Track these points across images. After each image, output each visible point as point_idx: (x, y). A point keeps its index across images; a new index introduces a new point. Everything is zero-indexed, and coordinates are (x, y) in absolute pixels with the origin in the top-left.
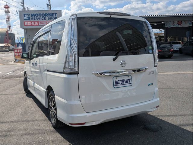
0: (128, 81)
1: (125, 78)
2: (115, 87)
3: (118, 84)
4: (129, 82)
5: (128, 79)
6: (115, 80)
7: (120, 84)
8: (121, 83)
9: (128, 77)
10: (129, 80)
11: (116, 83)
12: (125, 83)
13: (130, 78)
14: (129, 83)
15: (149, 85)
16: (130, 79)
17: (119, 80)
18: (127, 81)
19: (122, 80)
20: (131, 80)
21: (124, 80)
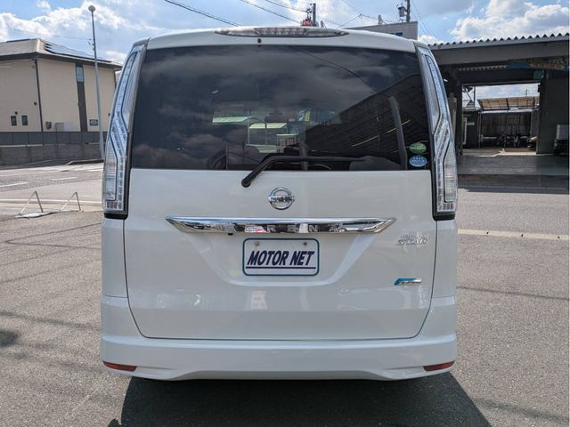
0: (303, 258)
1: (293, 247)
2: (247, 271)
3: (260, 264)
4: (304, 261)
5: (305, 253)
6: (251, 248)
7: (270, 265)
8: (274, 263)
9: (305, 244)
10: (306, 256)
11: (254, 258)
12: (287, 264)
13: (312, 247)
14: (304, 265)
15: (397, 283)
16: (311, 253)
17: (265, 252)
18: (297, 258)
19: (279, 252)
20: (314, 257)
21: (287, 253)
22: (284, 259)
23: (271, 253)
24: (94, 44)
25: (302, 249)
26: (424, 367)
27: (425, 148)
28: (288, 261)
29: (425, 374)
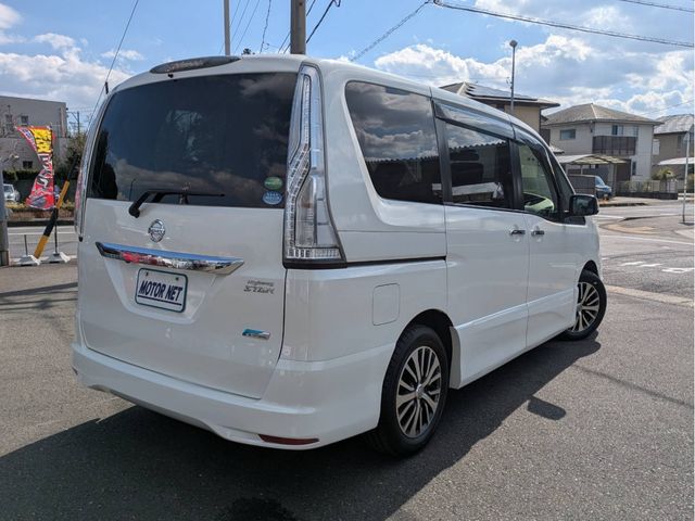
0: (175, 293)
1: (169, 282)
2: (139, 299)
3: (147, 294)
4: (175, 296)
5: (176, 288)
6: (143, 278)
7: (153, 296)
9: (177, 279)
10: (177, 291)
11: (143, 287)
12: (164, 298)
13: (181, 283)
14: (174, 301)
15: (244, 334)
16: (181, 289)
17: (151, 283)
18: (171, 293)
19: (160, 284)
20: (182, 292)
21: (165, 286)
22: (162, 291)
23: (155, 284)
24: (512, 83)
25: (175, 284)
26: (260, 435)
27: (281, 183)
28: (165, 293)
29: (260, 443)
